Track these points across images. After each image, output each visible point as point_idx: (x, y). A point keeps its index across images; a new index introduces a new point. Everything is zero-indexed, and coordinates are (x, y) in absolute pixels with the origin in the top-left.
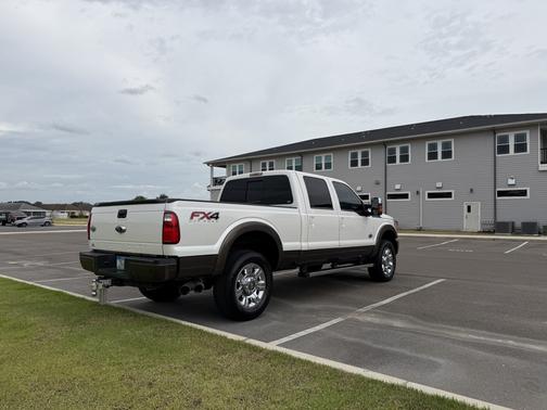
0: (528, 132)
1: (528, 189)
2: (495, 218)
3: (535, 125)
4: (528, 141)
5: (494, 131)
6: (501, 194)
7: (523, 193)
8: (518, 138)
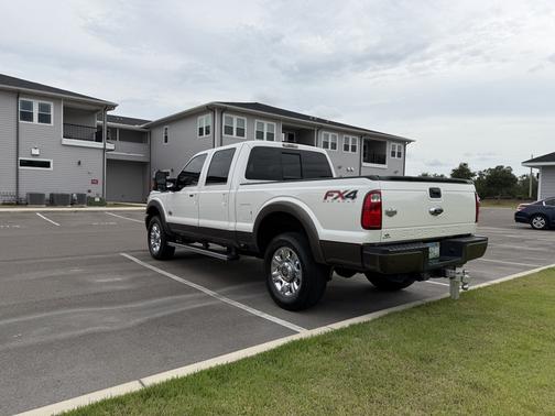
0: (52, 104)
1: (51, 161)
2: (17, 192)
3: (59, 99)
4: (52, 113)
5: (18, 94)
6: (24, 163)
7: (47, 165)
8: (42, 107)
